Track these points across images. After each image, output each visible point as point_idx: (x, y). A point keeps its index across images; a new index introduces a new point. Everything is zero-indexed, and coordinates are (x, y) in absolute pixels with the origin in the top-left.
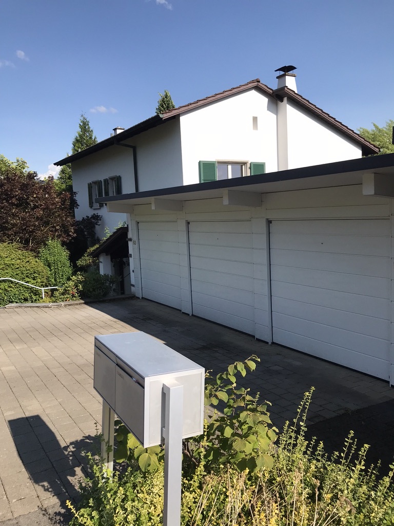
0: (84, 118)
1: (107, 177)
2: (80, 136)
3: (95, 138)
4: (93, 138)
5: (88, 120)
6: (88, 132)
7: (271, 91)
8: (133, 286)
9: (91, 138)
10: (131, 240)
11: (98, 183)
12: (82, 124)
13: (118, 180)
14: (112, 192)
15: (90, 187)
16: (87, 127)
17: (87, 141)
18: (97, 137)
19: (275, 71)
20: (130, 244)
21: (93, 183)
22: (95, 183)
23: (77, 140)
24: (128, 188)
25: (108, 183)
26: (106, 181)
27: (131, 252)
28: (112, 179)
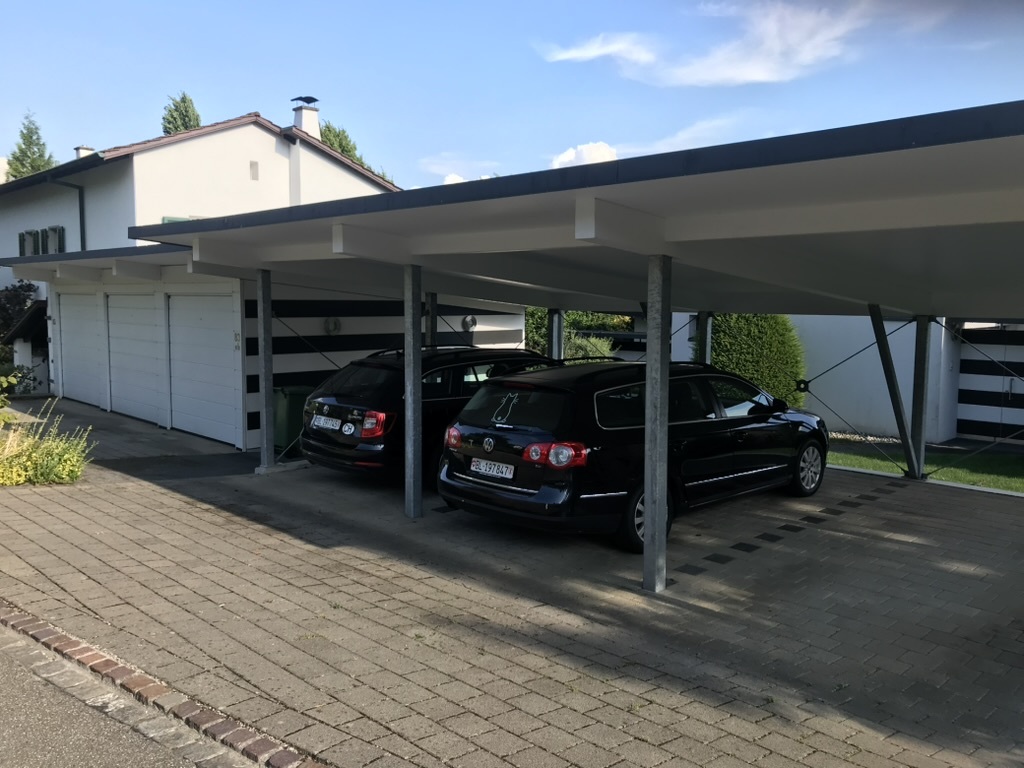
0: (30, 122)
1: (46, 226)
2: (21, 150)
3: (50, 157)
4: (47, 156)
5: (37, 124)
6: (37, 144)
7: (278, 130)
8: (52, 381)
9: (41, 156)
10: (50, 318)
11: (34, 235)
12: (25, 132)
13: (60, 233)
14: (52, 249)
15: (22, 238)
16: (34, 138)
17: (34, 160)
18: (54, 155)
19: (293, 100)
20: (49, 323)
21: (27, 233)
22: (29, 233)
23: (16, 159)
24: (73, 245)
25: (47, 237)
26: (44, 232)
27: (50, 334)
28: (54, 230)
